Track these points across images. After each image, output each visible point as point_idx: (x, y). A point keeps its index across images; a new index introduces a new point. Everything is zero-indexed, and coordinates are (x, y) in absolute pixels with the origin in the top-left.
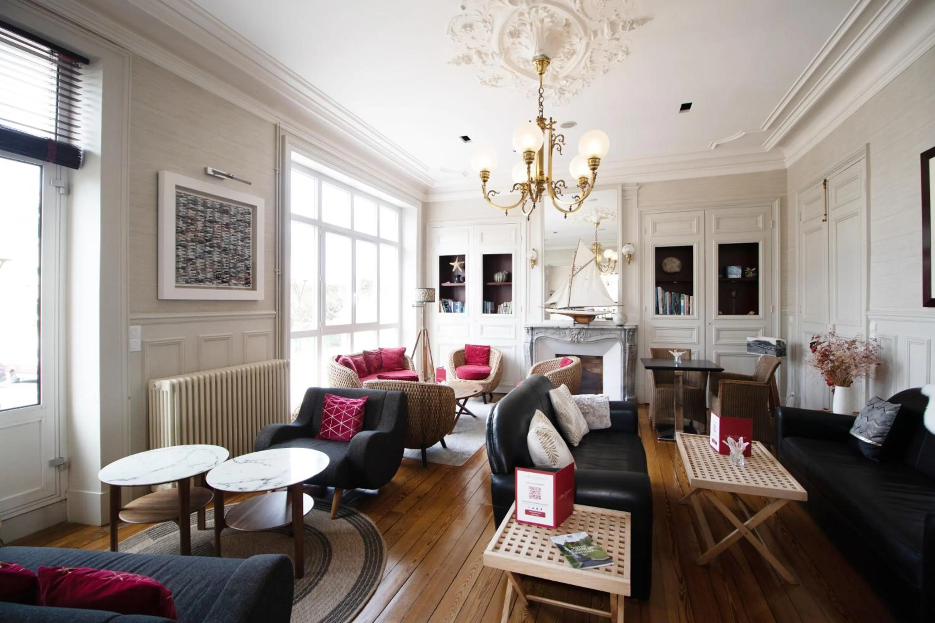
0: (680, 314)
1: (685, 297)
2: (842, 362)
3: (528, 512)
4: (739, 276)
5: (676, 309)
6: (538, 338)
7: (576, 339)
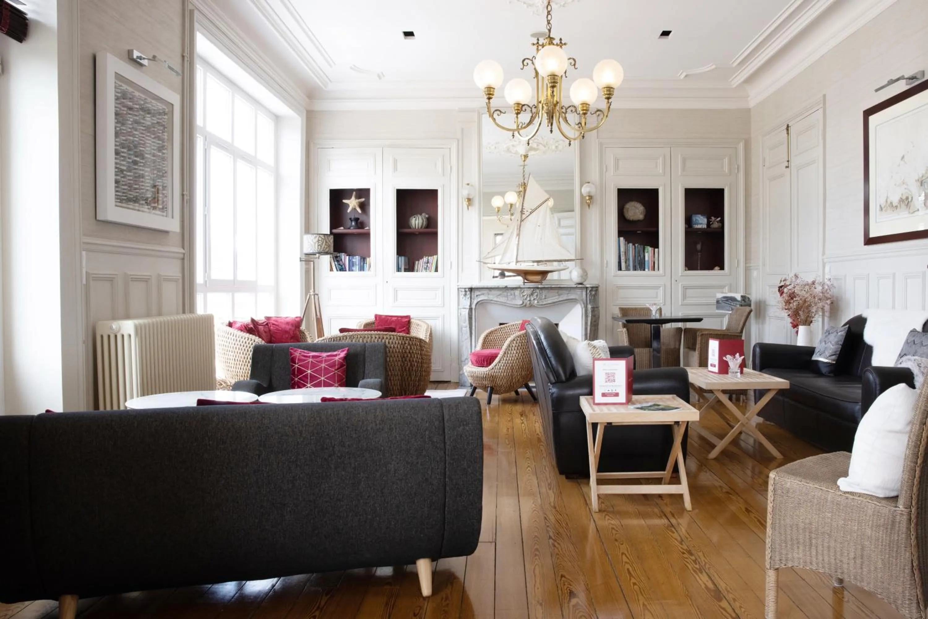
0: (644, 270)
1: (649, 249)
2: (805, 301)
3: (604, 395)
4: (705, 226)
5: (640, 265)
6: (479, 302)
7: (529, 302)
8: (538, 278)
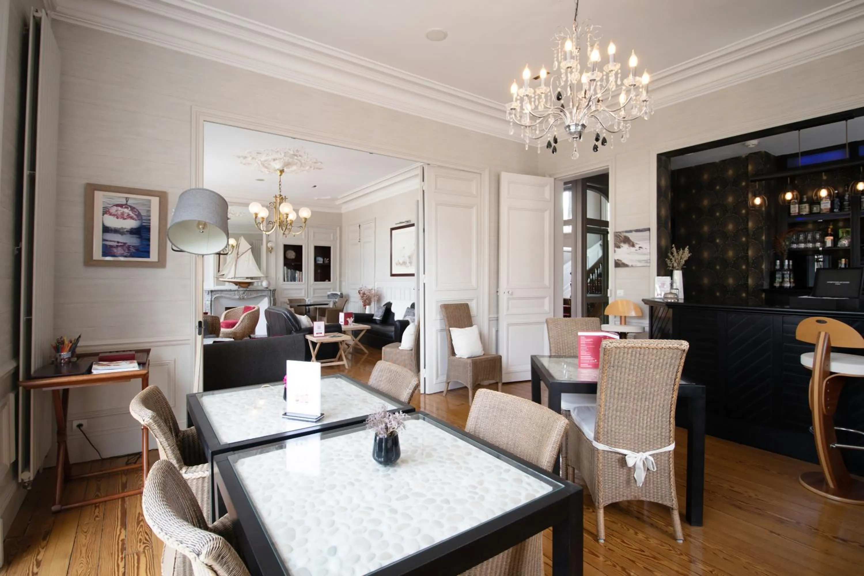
0: (295, 281)
1: (298, 272)
2: (369, 297)
3: (317, 334)
4: (322, 262)
5: (293, 279)
6: (216, 297)
7: (242, 297)
8: (246, 285)
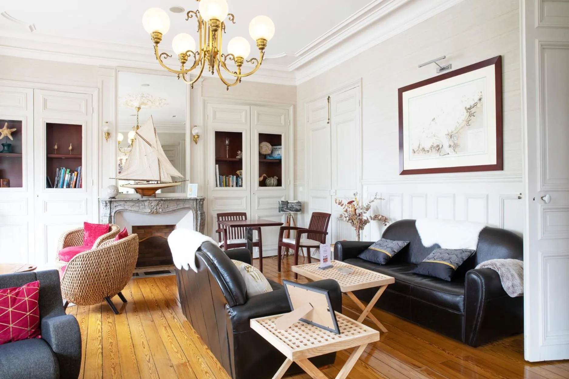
0: (233, 186)
5: (229, 183)
6: (117, 211)
7: (155, 210)
